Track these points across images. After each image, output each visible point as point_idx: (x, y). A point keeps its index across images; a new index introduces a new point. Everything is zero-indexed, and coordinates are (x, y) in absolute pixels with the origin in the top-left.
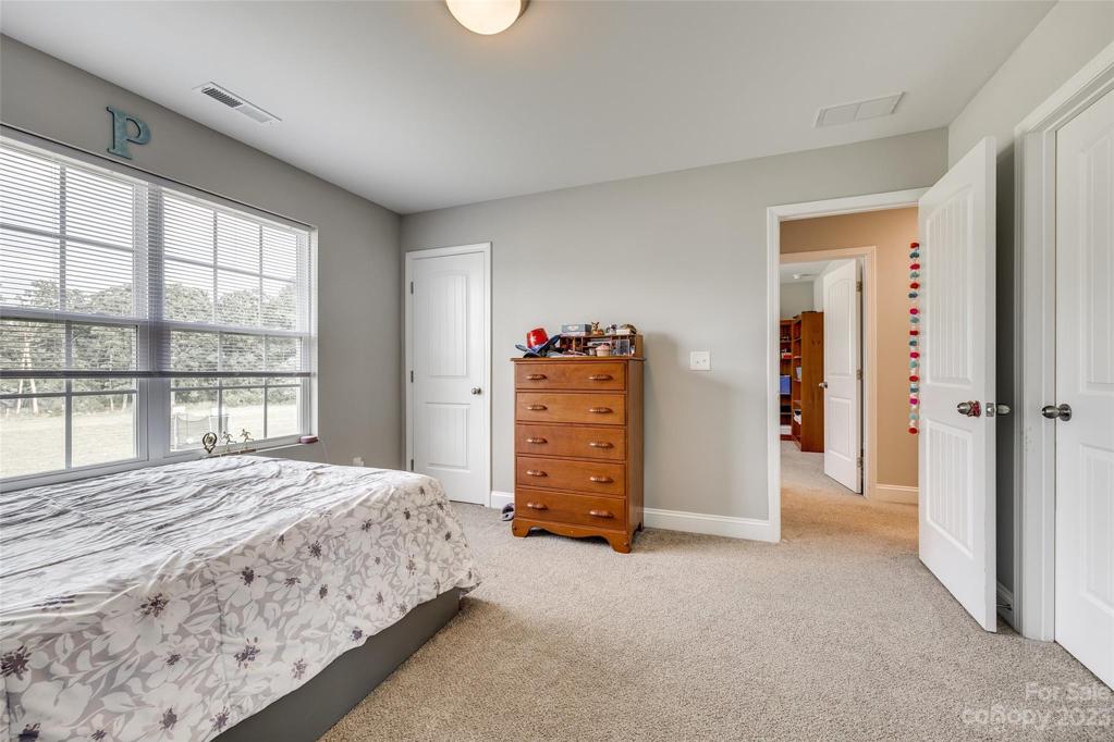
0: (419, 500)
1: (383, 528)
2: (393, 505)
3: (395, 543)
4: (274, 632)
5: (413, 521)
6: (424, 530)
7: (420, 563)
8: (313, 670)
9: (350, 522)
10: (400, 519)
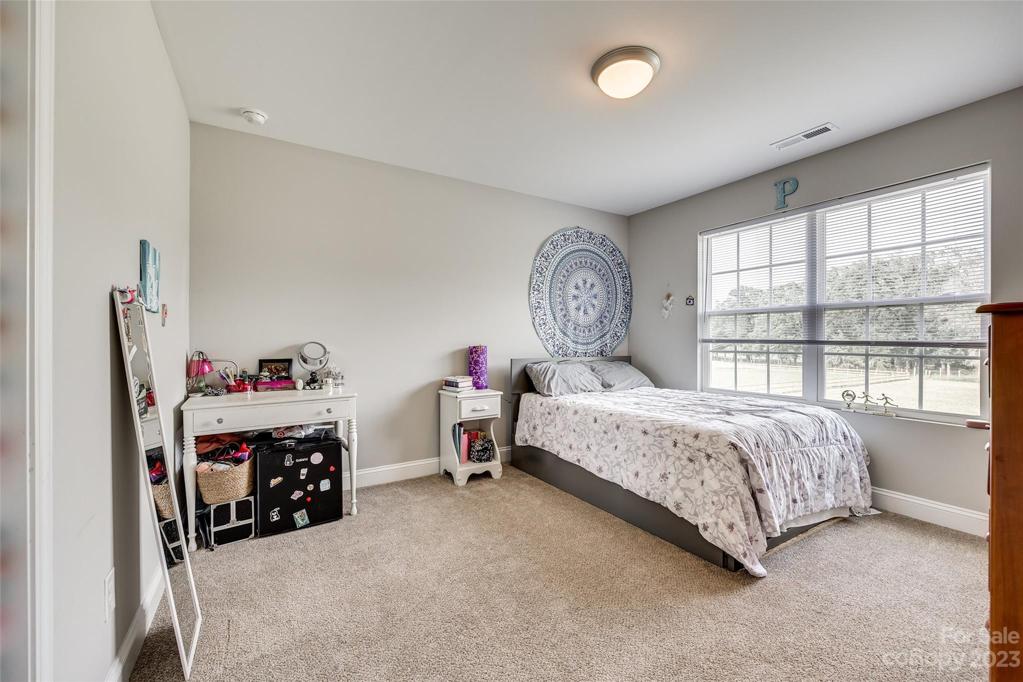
0: (689, 440)
1: (655, 441)
2: (667, 431)
3: (660, 455)
4: (597, 448)
5: (677, 451)
6: (682, 462)
7: (672, 480)
8: (602, 476)
9: (639, 425)
10: (668, 443)
